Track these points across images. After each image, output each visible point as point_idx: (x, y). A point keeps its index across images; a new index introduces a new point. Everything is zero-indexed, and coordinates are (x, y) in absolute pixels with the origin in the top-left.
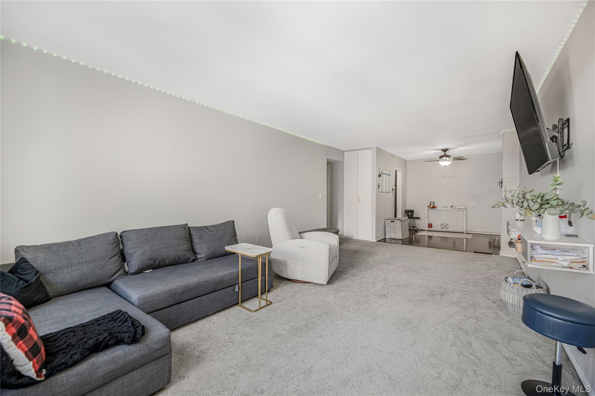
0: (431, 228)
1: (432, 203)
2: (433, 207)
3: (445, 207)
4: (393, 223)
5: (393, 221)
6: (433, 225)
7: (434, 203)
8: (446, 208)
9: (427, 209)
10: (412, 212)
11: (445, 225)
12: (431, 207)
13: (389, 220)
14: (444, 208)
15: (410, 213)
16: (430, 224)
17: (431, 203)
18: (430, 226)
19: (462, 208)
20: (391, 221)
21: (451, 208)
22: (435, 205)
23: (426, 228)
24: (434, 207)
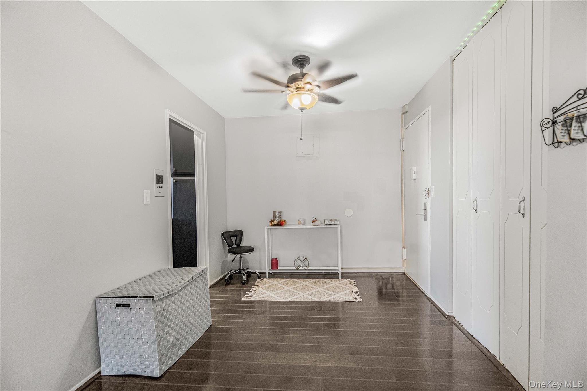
0: (277, 268)
1: (277, 213)
2: (278, 222)
3: (302, 222)
4: (126, 309)
5: (125, 301)
6: (281, 264)
7: (280, 213)
8: (304, 224)
9: (266, 227)
10: (239, 234)
11: (302, 259)
12: (276, 222)
13: (109, 301)
14: (299, 223)
15: (233, 239)
16: (274, 261)
17: (274, 213)
18: (275, 263)
19: (333, 223)
20: (118, 305)
21: (314, 223)
22: (284, 218)
23: (267, 269)
24: (281, 224)
